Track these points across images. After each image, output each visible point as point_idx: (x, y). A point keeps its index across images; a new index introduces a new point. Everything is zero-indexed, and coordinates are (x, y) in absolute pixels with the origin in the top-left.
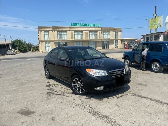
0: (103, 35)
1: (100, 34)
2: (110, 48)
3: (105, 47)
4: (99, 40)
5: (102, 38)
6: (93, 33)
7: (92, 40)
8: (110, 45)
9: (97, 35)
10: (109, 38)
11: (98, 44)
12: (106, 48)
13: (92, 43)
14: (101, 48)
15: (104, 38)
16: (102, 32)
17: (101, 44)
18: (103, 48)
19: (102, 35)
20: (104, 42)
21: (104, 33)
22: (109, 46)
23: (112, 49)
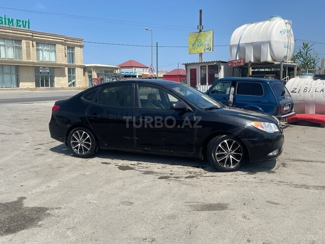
0: (38, 50)
1: (28, 47)
2: (56, 86)
3: (42, 81)
4: (25, 63)
5: (33, 59)
6: (10, 43)
7: (6, 62)
8: (56, 79)
9: (20, 48)
10: (53, 59)
11: (23, 74)
12: (47, 85)
13: (6, 70)
14: (32, 85)
15: (41, 59)
16: (35, 43)
17: (32, 75)
18: (37, 85)
19: (35, 51)
20: (41, 71)
21: (40, 48)
22: (52, 81)
23: (63, 88)
